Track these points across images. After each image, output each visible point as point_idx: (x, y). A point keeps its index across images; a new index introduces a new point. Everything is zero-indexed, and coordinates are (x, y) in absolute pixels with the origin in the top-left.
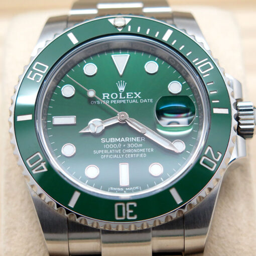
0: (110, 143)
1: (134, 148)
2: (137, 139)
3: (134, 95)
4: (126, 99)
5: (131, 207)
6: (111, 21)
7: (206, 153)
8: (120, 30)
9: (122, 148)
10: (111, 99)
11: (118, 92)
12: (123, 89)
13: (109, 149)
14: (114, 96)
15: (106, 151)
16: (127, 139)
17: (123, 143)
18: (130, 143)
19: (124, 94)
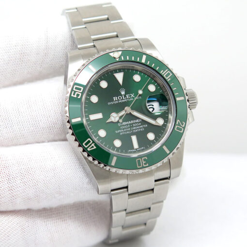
0: (123, 126)
1: (137, 126)
2: (137, 121)
3: (131, 96)
4: (127, 99)
5: (144, 160)
6: (111, 54)
7: (177, 123)
8: (118, 60)
9: (130, 127)
10: (118, 100)
11: (121, 95)
12: (124, 93)
13: (124, 129)
14: (120, 98)
15: (122, 131)
16: (132, 122)
17: (130, 124)
18: (134, 123)
19: (125, 96)
